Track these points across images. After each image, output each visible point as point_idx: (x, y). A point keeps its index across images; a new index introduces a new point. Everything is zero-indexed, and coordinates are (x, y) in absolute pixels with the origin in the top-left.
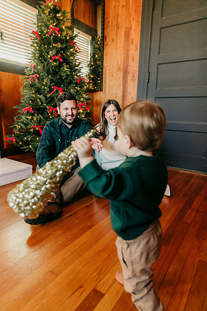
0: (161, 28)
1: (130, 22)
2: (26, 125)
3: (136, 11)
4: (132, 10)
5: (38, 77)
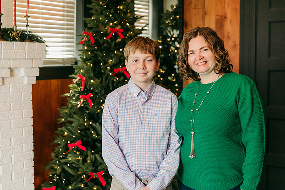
0: (270, 23)
1: (223, 8)
2: (76, 169)
5: (91, 98)
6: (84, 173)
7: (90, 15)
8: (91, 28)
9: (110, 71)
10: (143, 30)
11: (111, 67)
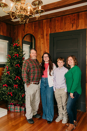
0: (57, 53)
1: (45, 49)
2: (4, 92)
3: (47, 46)
4: (46, 45)
5: (9, 73)
6: (7, 93)
7: (10, 51)
8: (10, 54)
9: (15, 65)
10: (24, 55)
11: (15, 64)
